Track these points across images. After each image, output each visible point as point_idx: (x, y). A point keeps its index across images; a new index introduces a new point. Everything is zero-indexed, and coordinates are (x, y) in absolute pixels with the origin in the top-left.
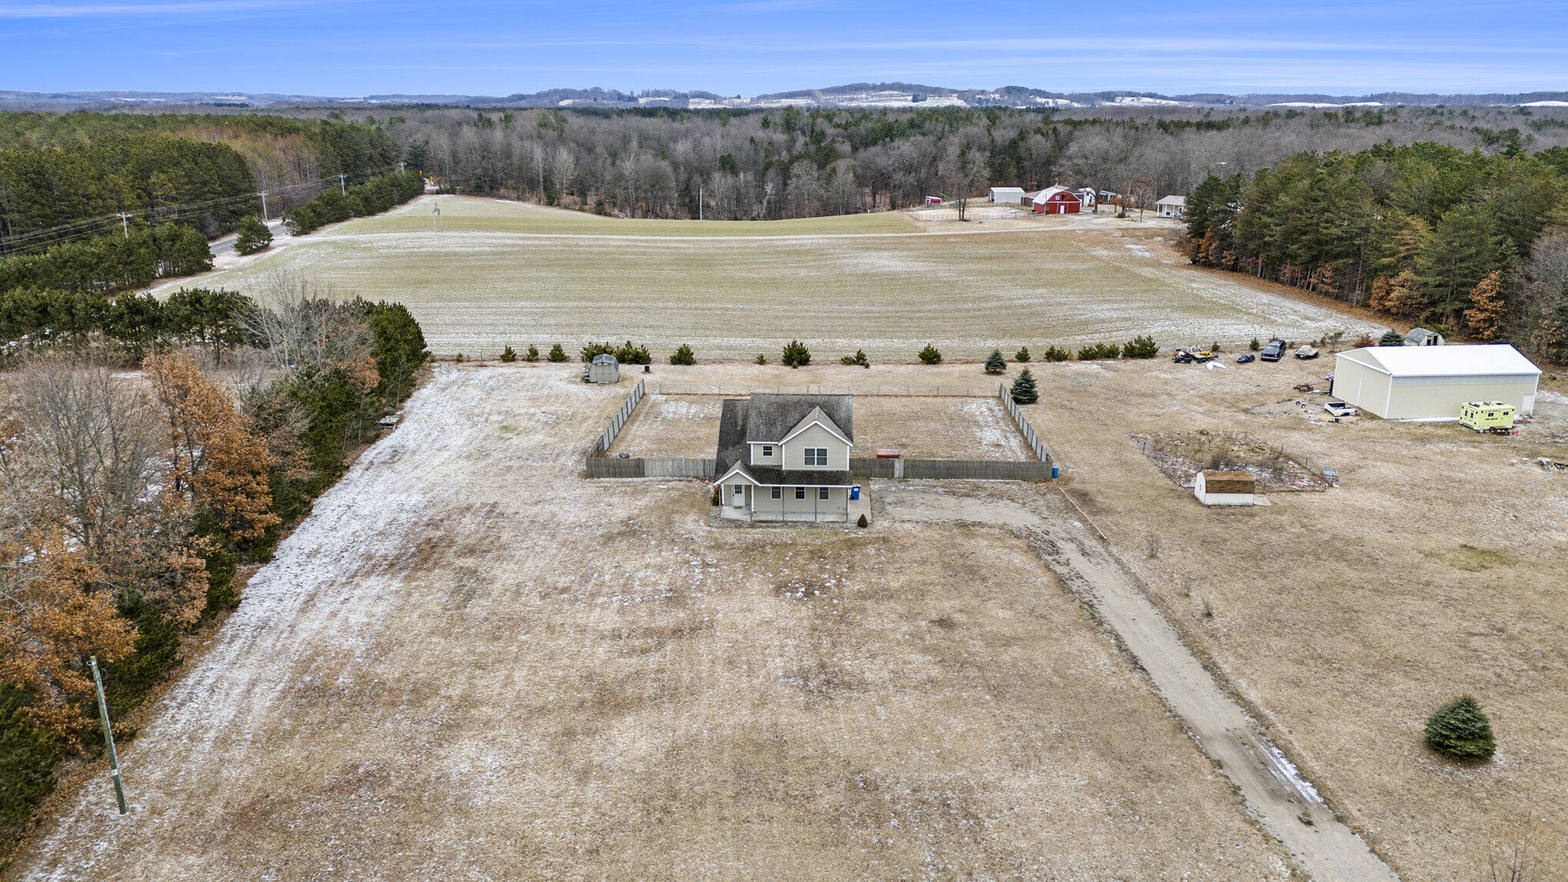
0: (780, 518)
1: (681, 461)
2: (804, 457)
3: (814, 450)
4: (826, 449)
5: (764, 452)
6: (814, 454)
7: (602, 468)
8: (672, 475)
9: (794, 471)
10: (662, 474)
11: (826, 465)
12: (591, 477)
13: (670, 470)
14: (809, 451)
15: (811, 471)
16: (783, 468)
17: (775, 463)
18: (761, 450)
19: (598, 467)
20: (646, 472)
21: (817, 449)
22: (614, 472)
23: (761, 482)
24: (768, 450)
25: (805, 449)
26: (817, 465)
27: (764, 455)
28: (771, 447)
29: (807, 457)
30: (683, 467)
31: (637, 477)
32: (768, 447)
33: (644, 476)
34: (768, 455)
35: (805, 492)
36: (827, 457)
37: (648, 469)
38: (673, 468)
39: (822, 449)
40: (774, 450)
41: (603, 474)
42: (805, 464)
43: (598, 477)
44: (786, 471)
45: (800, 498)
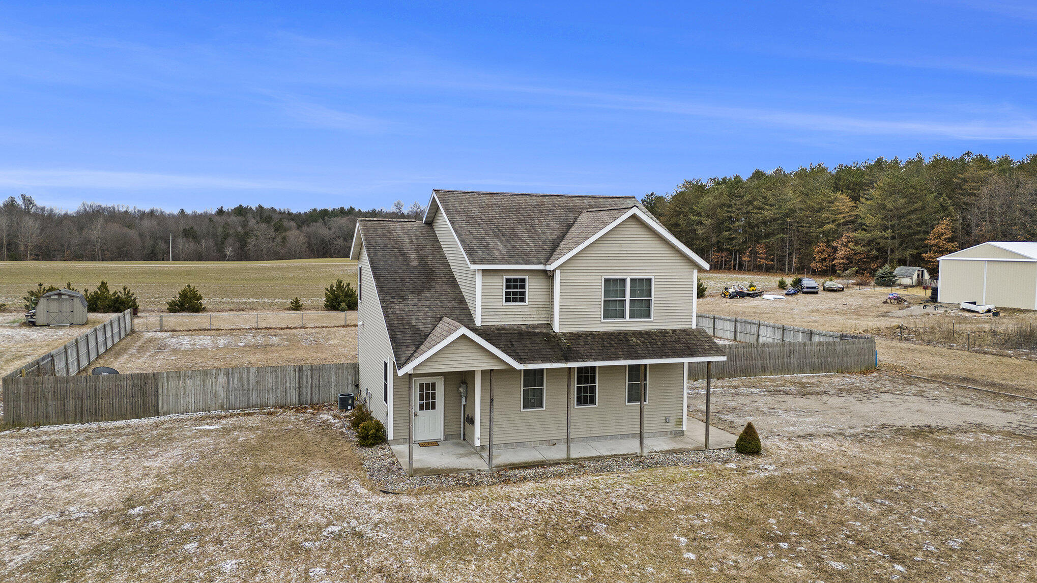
0: (558, 453)
1: (248, 373)
2: (603, 299)
3: (624, 281)
4: (650, 280)
5: (507, 293)
6: (624, 292)
7: (46, 401)
8: (225, 406)
9: (583, 333)
10: (201, 405)
11: (649, 316)
12: (14, 426)
13: (222, 394)
14: (613, 286)
15: (619, 333)
16: (557, 329)
17: (532, 319)
18: (499, 287)
19: (35, 400)
20: (163, 403)
21: (632, 280)
22: (79, 410)
23: (521, 360)
24: (516, 287)
25: (606, 281)
26: (630, 317)
27: (507, 300)
28: (523, 281)
29: (609, 301)
30: (251, 387)
31: (138, 417)
32: (515, 280)
33: (157, 413)
34: (515, 300)
35: (597, 385)
36: (653, 298)
37: (168, 396)
38: (228, 391)
39: (642, 279)
40: (533, 288)
41: (47, 417)
42: (604, 318)
43: (36, 425)
44: (564, 334)
45: (585, 403)
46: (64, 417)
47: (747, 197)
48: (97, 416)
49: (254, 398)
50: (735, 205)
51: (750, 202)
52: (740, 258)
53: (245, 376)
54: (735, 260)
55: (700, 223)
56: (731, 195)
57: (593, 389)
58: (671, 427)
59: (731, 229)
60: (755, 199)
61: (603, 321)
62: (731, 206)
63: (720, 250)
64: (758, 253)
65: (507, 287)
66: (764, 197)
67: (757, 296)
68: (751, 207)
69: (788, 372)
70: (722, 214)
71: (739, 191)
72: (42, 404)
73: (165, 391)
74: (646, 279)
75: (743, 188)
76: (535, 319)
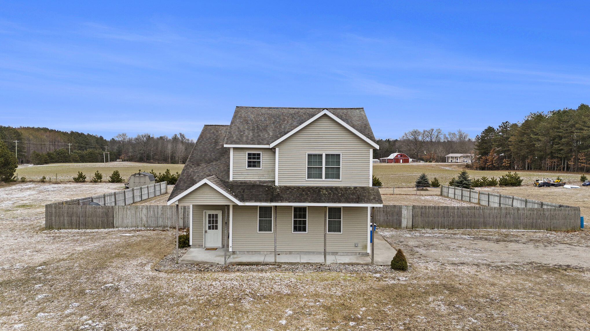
0: (270, 259)
1: (158, 209)
2: (307, 166)
3: (321, 156)
4: (339, 155)
5: (249, 162)
6: (321, 162)
7: (64, 217)
8: (146, 226)
9: (293, 187)
10: (134, 224)
11: (339, 178)
12: (49, 229)
13: (144, 219)
14: (314, 159)
15: (317, 188)
16: (277, 184)
17: (264, 178)
18: (244, 158)
19: (59, 216)
20: (116, 222)
21: (326, 155)
22: (78, 222)
23: (242, 200)
24: (254, 158)
25: (309, 155)
26: (326, 178)
27: (249, 166)
28: (259, 155)
29: (312, 167)
30: (159, 216)
31: (104, 228)
32: (254, 154)
33: (113, 227)
34: (254, 166)
35: (307, 219)
36: (341, 166)
37: (118, 218)
38: (147, 218)
39: (334, 155)
40: (264, 159)
41: (64, 225)
42: (308, 178)
43: (59, 229)
44: (280, 187)
45: (300, 230)
46: (71, 226)
47: (572, 122)
48: (86, 227)
49: (160, 222)
50: (562, 127)
51: (573, 126)
52: (567, 162)
53: (156, 210)
54: (564, 164)
55: (539, 140)
56: (560, 121)
57: (304, 223)
58: (359, 250)
59: (559, 143)
60: (576, 123)
61: (307, 180)
62: (559, 128)
63: (553, 157)
64: (579, 159)
65: (249, 158)
66: (584, 122)
67: (560, 186)
68: (574, 129)
69: (505, 227)
70: (553, 133)
71: (565, 118)
72: (62, 218)
73: (117, 215)
74: (337, 155)
75: (568, 116)
76: (266, 178)
